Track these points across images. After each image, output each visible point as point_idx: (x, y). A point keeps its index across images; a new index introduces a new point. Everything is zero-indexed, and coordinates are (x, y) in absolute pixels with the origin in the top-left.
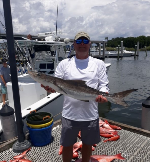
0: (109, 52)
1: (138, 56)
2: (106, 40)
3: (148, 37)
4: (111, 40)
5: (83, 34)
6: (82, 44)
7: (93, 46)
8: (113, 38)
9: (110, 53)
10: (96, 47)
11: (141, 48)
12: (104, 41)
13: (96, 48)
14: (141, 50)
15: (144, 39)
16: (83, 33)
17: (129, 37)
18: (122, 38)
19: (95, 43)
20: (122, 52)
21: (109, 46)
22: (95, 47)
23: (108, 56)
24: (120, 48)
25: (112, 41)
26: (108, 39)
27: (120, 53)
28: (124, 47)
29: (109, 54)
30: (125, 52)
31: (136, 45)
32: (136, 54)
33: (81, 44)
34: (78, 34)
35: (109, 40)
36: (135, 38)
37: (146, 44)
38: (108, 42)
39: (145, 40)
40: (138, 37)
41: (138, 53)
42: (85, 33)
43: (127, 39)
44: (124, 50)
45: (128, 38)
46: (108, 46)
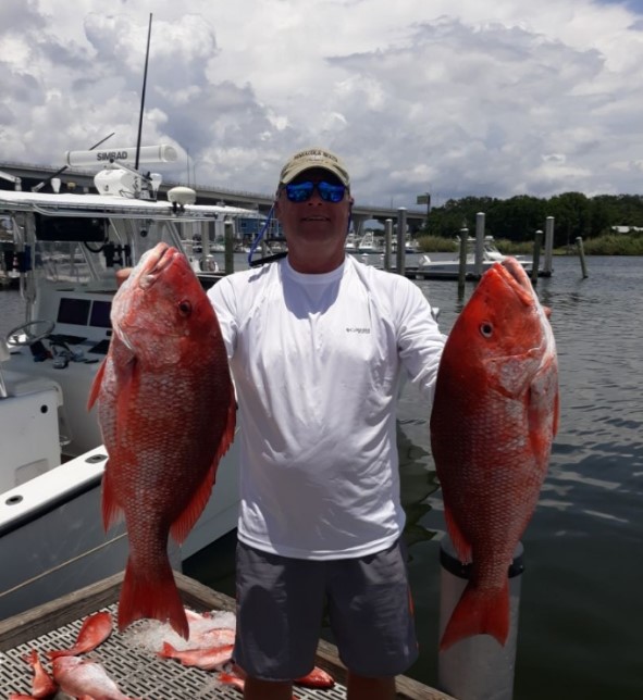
0: (426, 257)
1: (546, 275)
2: (423, 208)
3: (596, 198)
4: (442, 209)
5: (318, 157)
6: (316, 201)
7: (369, 230)
8: (452, 201)
9: (432, 260)
10: (377, 233)
11: (565, 244)
12: (401, 211)
13: (378, 239)
14: (564, 252)
15: (581, 209)
16: (319, 154)
17: (516, 197)
18: (490, 199)
19: (375, 217)
20: (479, 258)
21: (431, 234)
22: (375, 235)
23: (420, 274)
24: (470, 239)
25: (449, 212)
26: (429, 203)
27: (471, 261)
28: (491, 237)
29: (425, 264)
30: (492, 260)
31: (539, 232)
32: (541, 269)
33: (307, 203)
34: (296, 157)
35: (434, 209)
36: (544, 201)
37: (589, 229)
38: (429, 214)
39: (583, 213)
40: (554, 198)
41: (548, 263)
42: (325, 155)
43: (508, 203)
44: (489, 251)
45: (515, 199)
46: (429, 231)
